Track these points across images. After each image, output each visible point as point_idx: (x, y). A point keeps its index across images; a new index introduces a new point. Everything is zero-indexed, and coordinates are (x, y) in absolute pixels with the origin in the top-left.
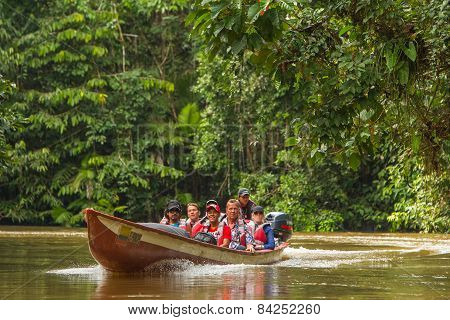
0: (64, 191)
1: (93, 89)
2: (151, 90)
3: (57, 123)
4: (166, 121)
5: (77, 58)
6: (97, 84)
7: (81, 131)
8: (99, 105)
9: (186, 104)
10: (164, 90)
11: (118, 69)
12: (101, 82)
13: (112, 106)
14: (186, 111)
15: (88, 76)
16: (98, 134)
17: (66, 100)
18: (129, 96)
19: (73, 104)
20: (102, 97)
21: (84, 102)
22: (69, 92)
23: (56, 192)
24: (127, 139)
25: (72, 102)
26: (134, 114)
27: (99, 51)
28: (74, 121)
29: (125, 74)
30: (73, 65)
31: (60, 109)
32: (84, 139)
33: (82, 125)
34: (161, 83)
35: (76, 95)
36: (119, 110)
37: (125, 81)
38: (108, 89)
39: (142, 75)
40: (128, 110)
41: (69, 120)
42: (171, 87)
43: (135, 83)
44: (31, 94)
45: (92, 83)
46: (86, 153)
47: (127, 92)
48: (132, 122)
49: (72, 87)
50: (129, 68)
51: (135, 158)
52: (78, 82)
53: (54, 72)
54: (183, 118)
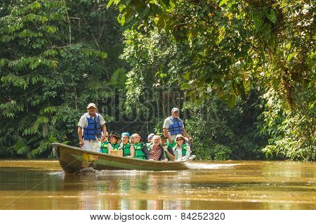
0: (26, 132)
1: (48, 57)
2: (90, 57)
3: (21, 82)
4: (101, 80)
5: (36, 35)
6: (50, 54)
7: (39, 88)
8: (52, 69)
9: (117, 69)
10: (100, 58)
11: (67, 42)
12: (54, 52)
13: (61, 69)
14: (116, 74)
15: (44, 48)
16: (51, 90)
17: (28, 65)
18: (74, 62)
19: (33, 69)
20: (54, 63)
21: (41, 67)
22: (31, 59)
23: (20, 134)
24: (73, 94)
25: (33, 67)
26: (78, 75)
27: (52, 29)
28: (34, 81)
29: (71, 46)
30: (33, 40)
31: (24, 71)
32: (41, 93)
33: (40, 83)
34: (98, 53)
35: (35, 61)
36: (66, 73)
37: (71, 51)
38: (59, 57)
39: (84, 47)
40: (73, 73)
41: (30, 81)
42: (105, 56)
43: (78, 52)
44: (3, 61)
45: (47, 53)
46: (43, 104)
47: (73, 59)
48: (76, 81)
49: (32, 56)
50: (74, 42)
51: (79, 107)
52: (37, 52)
53: (20, 46)
54: (114, 77)
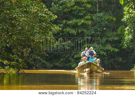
0: (75, 56)
1: (87, 20)
2: (107, 20)
3: (73, 32)
4: (113, 31)
5: (81, 9)
6: (88, 18)
7: (82, 34)
8: (89, 25)
9: (120, 26)
10: (112, 20)
11: (96, 12)
12: (89, 17)
13: (93, 26)
14: (120, 28)
15: (85, 15)
16: (88, 36)
17: (77, 23)
18: (99, 22)
19: (79, 25)
20: (90, 22)
21: (83, 24)
22: (78, 20)
23: (73, 57)
24: (99, 38)
25: (79, 24)
26: (101, 29)
27: (89, 6)
28: (80, 31)
29: (98, 14)
30: (80, 11)
31: (75, 26)
32: (83, 37)
33: (82, 32)
34: (111, 18)
35: (80, 21)
36: (95, 27)
37: (98, 17)
38: (92, 19)
39: (104, 15)
40: (99, 27)
41: (78, 31)
42: (115, 19)
43: (101, 17)
44: (64, 21)
45: (86, 17)
47: (99, 21)
48: (100, 32)
49: (79, 19)
50: (100, 12)
51: (102, 45)
52: (81, 17)
53: (73, 14)
54: (119, 30)
